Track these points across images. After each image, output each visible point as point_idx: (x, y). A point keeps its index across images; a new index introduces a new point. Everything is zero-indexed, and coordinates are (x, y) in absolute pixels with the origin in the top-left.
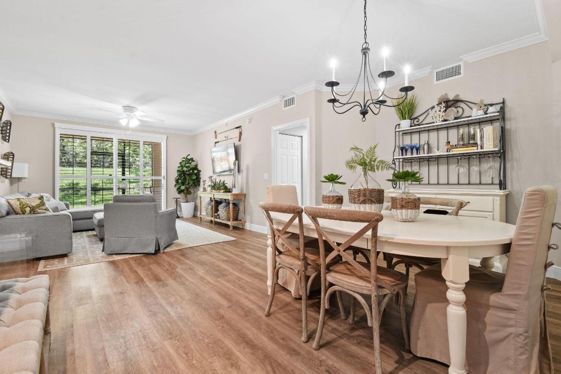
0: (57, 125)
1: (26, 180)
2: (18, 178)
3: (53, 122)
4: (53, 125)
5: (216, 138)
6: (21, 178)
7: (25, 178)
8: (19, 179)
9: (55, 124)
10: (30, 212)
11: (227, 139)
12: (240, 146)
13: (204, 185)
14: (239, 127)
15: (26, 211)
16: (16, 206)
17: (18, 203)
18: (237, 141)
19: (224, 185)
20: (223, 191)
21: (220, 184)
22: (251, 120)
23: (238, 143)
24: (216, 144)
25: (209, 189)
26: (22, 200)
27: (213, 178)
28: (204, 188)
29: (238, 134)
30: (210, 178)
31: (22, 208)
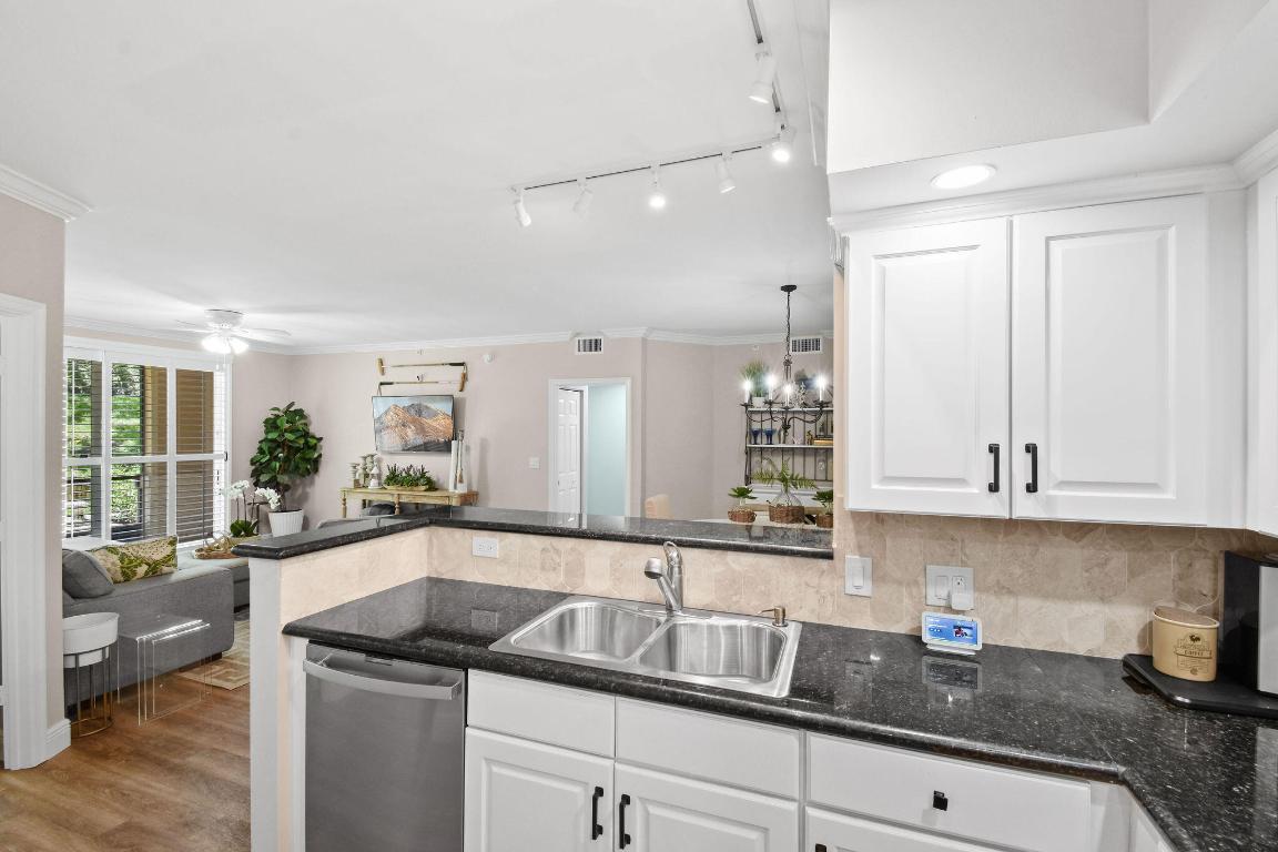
5: (383, 373)
10: (146, 573)
11: (421, 382)
12: (463, 400)
13: (355, 473)
14: (462, 364)
15: (135, 573)
16: (109, 565)
17: (115, 558)
18: (454, 390)
19: (423, 475)
20: (424, 488)
21: (411, 472)
22: (493, 357)
23: (457, 394)
24: (382, 387)
25: (373, 483)
26: (124, 551)
27: (375, 458)
28: (356, 482)
29: (459, 378)
30: (365, 458)
31: (128, 568)
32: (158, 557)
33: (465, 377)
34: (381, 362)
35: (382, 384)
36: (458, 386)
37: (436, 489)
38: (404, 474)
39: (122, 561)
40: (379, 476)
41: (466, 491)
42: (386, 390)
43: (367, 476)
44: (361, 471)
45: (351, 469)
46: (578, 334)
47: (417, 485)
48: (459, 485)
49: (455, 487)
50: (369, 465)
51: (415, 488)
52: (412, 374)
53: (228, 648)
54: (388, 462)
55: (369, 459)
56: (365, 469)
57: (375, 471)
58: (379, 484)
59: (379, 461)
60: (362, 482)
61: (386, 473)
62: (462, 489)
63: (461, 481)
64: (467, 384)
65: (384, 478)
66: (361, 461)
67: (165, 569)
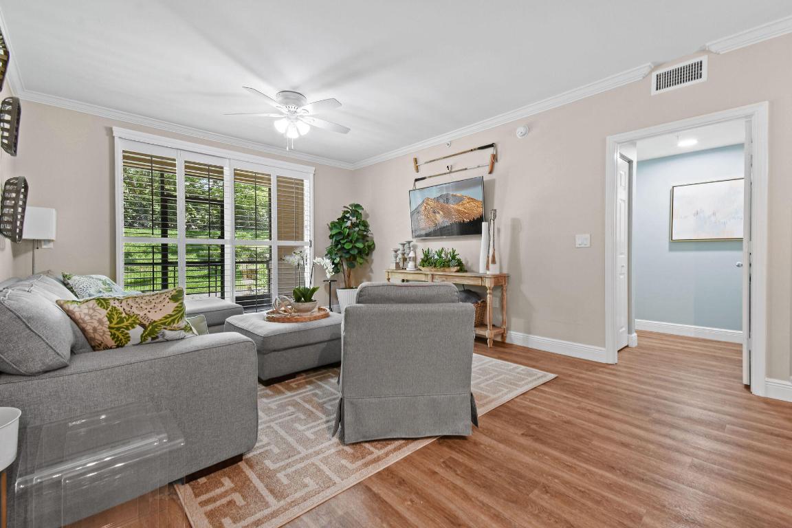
0: (117, 132)
1: (51, 245)
2: (34, 240)
3: (109, 126)
4: (110, 131)
5: (417, 170)
6: (39, 241)
7: (49, 241)
8: (36, 243)
9: (115, 129)
10: (143, 338)
11: (451, 172)
12: (493, 182)
13: (396, 257)
14: (492, 146)
15: (128, 339)
16: (96, 324)
17: (102, 314)
18: (483, 172)
19: (454, 257)
20: (456, 269)
21: (443, 255)
22: (529, 128)
23: (487, 177)
24: (417, 183)
25: (410, 265)
26: (117, 304)
27: (411, 244)
28: (397, 264)
29: (488, 160)
30: (403, 245)
31: (118, 329)
32: (156, 316)
33: (495, 158)
34: (416, 160)
35: (416, 180)
36: (487, 169)
37: (466, 271)
38: (436, 257)
39: (110, 318)
40: (415, 259)
41: (497, 272)
42: (420, 185)
43: (405, 260)
44: (400, 256)
45: (393, 253)
46: (657, 66)
47: (449, 266)
48: (491, 266)
49: (488, 268)
50: (407, 251)
51: (447, 270)
52: (441, 167)
53: (249, 450)
54: (422, 247)
55: (407, 246)
56: (403, 254)
57: (412, 255)
58: (416, 267)
59: (415, 247)
60: (401, 265)
61: (420, 256)
62: (494, 270)
63: (494, 262)
64: (497, 165)
65: (419, 261)
66: (401, 247)
67: (169, 334)
